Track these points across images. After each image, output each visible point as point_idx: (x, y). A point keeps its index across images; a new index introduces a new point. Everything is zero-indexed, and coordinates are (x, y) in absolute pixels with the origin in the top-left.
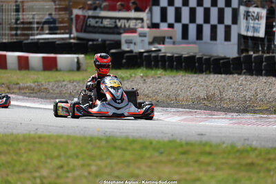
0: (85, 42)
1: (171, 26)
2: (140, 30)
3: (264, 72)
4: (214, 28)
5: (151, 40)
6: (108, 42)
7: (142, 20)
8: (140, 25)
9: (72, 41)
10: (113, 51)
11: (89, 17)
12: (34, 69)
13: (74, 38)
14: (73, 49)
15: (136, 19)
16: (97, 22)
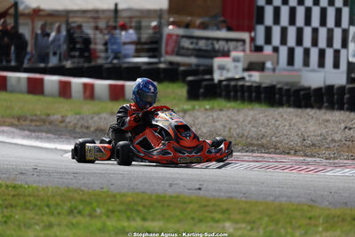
0: (175, 67)
1: (276, 50)
2: (233, 54)
3: (346, 106)
4: (322, 54)
5: (246, 66)
6: (201, 68)
7: (243, 41)
8: (241, 48)
9: (162, 66)
10: (190, 78)
11: (183, 37)
12: (100, 99)
13: (165, 62)
14: (162, 76)
15: (237, 40)
16: (192, 43)
